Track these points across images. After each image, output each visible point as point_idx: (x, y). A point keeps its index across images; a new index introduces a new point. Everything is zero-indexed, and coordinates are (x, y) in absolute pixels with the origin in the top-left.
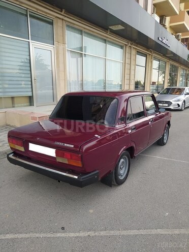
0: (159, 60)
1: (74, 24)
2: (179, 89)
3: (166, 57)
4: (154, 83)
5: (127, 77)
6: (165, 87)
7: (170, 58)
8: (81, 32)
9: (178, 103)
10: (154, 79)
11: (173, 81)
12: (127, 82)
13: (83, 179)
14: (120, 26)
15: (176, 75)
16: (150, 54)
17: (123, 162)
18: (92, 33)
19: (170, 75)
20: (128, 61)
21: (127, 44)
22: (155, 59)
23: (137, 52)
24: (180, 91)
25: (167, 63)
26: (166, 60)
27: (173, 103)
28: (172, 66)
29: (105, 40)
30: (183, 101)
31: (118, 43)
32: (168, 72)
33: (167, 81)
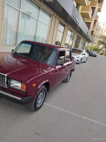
0: (71, 31)
2: (80, 50)
3: (76, 30)
4: (66, 44)
5: (51, 36)
6: (72, 48)
7: (78, 31)
9: (78, 59)
10: (67, 42)
11: (77, 45)
12: (50, 39)
15: (79, 42)
16: (67, 26)
19: (76, 41)
20: (53, 26)
21: (54, 14)
23: (60, 22)
24: (80, 52)
25: (76, 34)
26: (75, 32)
27: (75, 58)
28: (78, 36)
29: (39, 7)
30: (81, 58)
31: (48, 12)
32: (75, 39)
33: (73, 45)
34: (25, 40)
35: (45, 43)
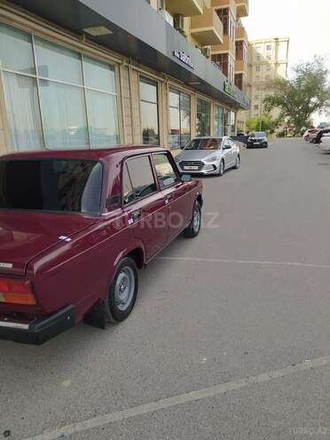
0: (179, 93)
1: (12, 20)
2: (214, 140)
3: (190, 86)
4: (174, 132)
5: (127, 121)
6: (193, 137)
7: (196, 89)
8: (29, 37)
9: (214, 163)
10: (174, 125)
11: (204, 128)
12: (127, 130)
13: (40, 328)
15: (208, 117)
16: (162, 82)
17: (124, 278)
18: (51, 40)
19: (199, 116)
20: (125, 93)
21: (120, 62)
22: (172, 89)
23: (140, 76)
24: (215, 144)
25: (192, 97)
26: (190, 92)
27: (206, 163)
28: (200, 101)
29: (79, 54)
30: (220, 160)
31: (104, 60)
32: (194, 112)
33: (194, 128)
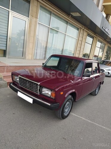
0: (101, 43)
1: (46, 6)
3: (106, 41)
4: (95, 56)
5: (78, 49)
6: (103, 60)
7: (108, 42)
8: (50, 13)
9: (109, 71)
10: (96, 54)
11: (108, 56)
12: (78, 52)
14: (78, 13)
15: (110, 53)
16: (96, 37)
18: (58, 15)
19: (107, 52)
20: (80, 39)
21: (82, 27)
22: (99, 41)
23: (88, 34)
25: (106, 45)
26: (106, 43)
27: (106, 71)
28: (109, 47)
29: (67, 22)
31: (76, 26)
32: (105, 51)
33: (104, 56)
34: (55, 54)
35: (72, 56)
